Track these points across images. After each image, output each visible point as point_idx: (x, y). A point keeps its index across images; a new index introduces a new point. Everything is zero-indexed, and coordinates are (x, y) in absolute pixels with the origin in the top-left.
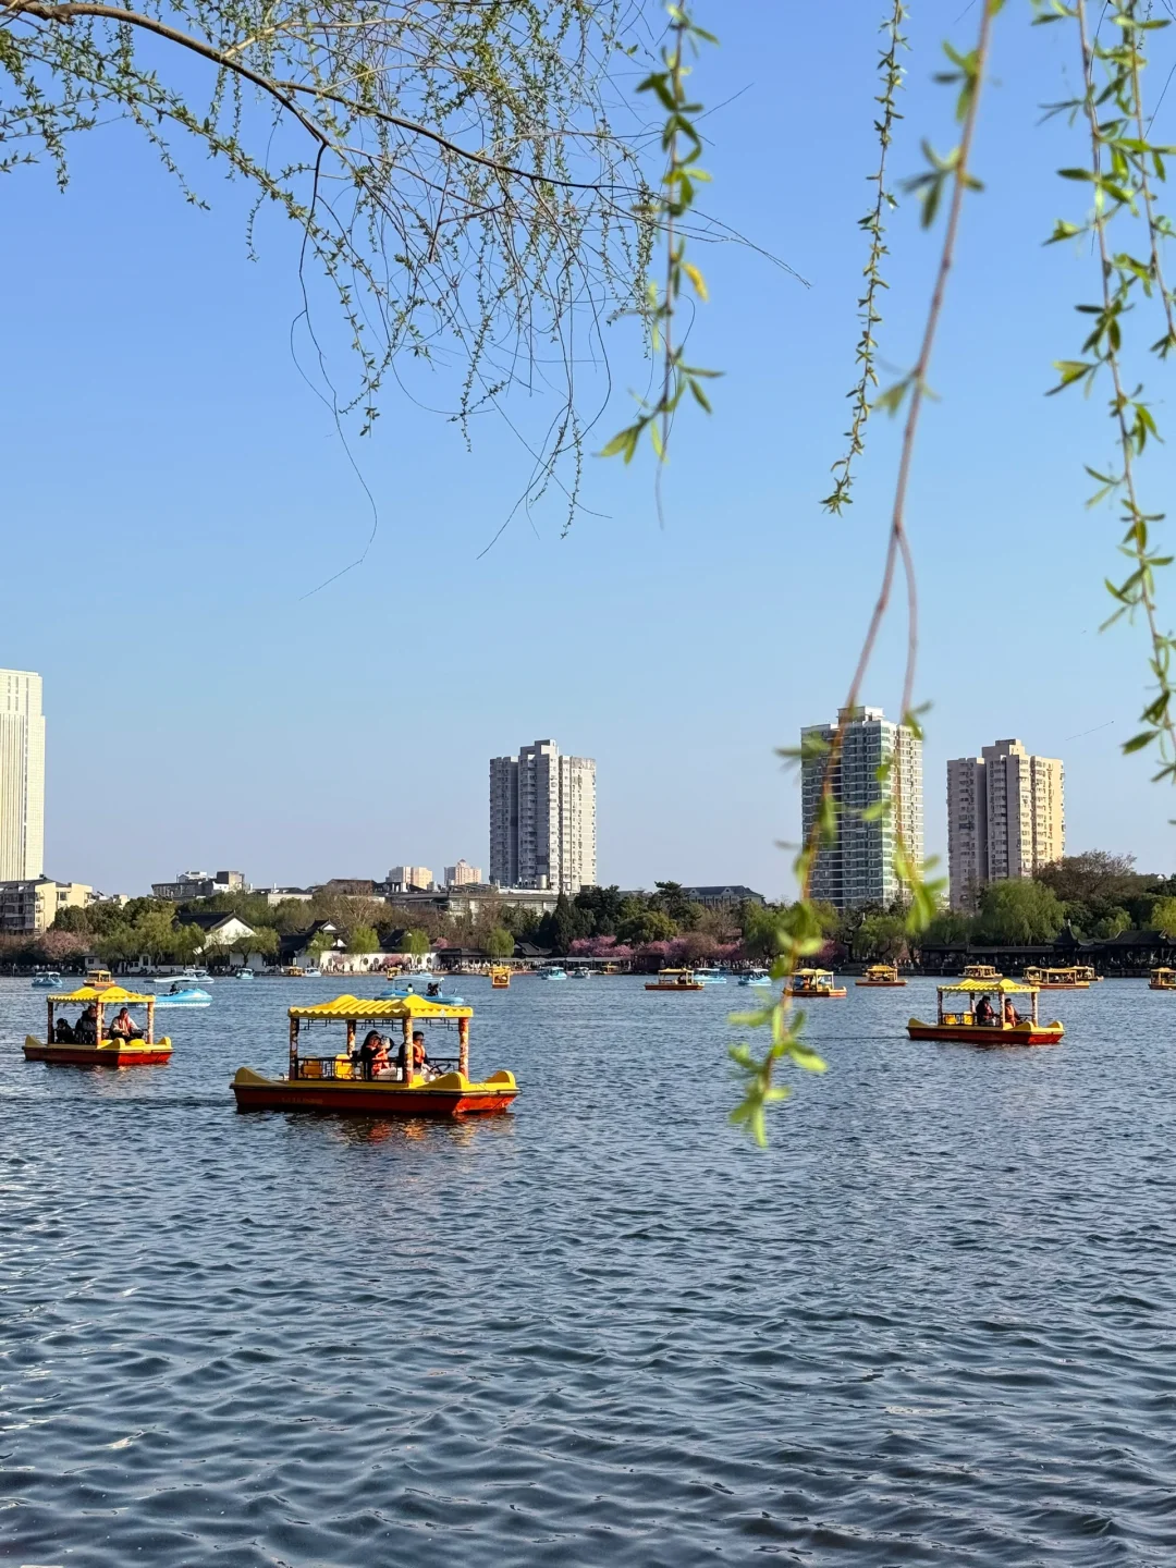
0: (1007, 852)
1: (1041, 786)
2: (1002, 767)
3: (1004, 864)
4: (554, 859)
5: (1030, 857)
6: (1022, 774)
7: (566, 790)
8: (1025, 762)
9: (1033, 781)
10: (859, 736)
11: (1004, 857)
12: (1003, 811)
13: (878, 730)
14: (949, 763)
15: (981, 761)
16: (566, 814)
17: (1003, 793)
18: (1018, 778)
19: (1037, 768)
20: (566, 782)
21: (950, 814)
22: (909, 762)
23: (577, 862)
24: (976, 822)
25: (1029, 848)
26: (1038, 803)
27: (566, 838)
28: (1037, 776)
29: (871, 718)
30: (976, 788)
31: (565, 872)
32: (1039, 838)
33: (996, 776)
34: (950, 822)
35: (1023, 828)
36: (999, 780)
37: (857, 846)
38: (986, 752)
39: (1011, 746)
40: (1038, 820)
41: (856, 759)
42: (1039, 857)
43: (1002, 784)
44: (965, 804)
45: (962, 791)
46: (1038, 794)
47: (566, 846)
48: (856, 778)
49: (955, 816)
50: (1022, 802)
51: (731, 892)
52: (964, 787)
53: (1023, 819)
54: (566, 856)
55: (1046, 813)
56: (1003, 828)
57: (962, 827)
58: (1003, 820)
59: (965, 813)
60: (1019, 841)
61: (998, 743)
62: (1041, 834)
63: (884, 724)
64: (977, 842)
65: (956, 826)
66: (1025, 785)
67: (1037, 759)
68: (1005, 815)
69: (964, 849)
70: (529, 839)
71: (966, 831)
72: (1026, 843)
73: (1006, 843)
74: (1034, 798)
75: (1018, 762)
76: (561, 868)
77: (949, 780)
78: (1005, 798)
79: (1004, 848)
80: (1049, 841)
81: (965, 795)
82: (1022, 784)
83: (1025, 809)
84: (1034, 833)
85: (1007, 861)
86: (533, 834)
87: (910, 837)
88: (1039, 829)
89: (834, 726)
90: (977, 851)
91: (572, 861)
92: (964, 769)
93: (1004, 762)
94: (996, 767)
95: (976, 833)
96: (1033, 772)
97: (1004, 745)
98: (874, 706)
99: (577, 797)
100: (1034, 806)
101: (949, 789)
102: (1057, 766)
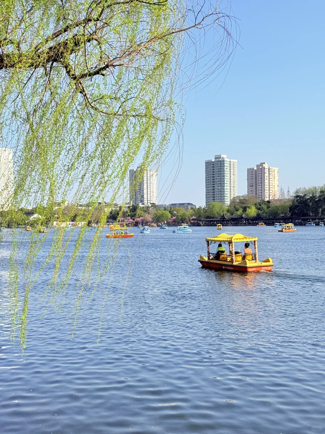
0: (261, 193)
1: (271, 175)
2: (261, 170)
3: (261, 196)
4: (145, 196)
5: (268, 194)
6: (265, 172)
7: (149, 178)
8: (267, 169)
9: (269, 173)
10: (219, 163)
11: (261, 194)
12: (261, 182)
13: (224, 161)
14: (248, 169)
15: (255, 168)
16: (148, 184)
17: (261, 177)
18: (265, 173)
19: (270, 170)
20: (149, 176)
21: (248, 183)
22: (233, 169)
23: (152, 197)
24: (254, 185)
25: (268, 191)
26: (270, 180)
27: (149, 191)
28: (270, 172)
29: (223, 158)
30: (254, 176)
31: (148, 200)
32: (270, 189)
33: (259, 172)
34: (248, 185)
35: (266, 186)
36: (259, 174)
37: (218, 192)
38: (257, 166)
39: (264, 164)
40: (270, 184)
41: (218, 169)
42: (270, 194)
43: (260, 175)
44: (251, 180)
45: (251, 177)
46: (270, 177)
47: (149, 193)
48: (218, 174)
49: (249, 183)
50: (265, 179)
51: (187, 205)
52: (251, 176)
53: (266, 184)
54: (149, 195)
55: (273, 182)
56: (261, 186)
57: (250, 186)
58: (261, 184)
59: (251, 182)
60: (265, 190)
61: (261, 163)
62: (271, 188)
63: (225, 159)
64: (254, 190)
65: (249, 186)
66: (267, 175)
67: (270, 168)
68: (261, 183)
69: (251, 192)
70: (139, 191)
71: (251, 187)
72: (267, 190)
73: (261, 190)
74: (269, 178)
75: (265, 169)
76: (147, 198)
77: (248, 174)
78: (261, 178)
79: (261, 192)
80: (273, 190)
81: (251, 178)
82: (266, 175)
83: (267, 181)
84: (269, 188)
85: (261, 195)
86: (140, 189)
87: (233, 189)
88: (270, 186)
89: (213, 160)
90: (254, 193)
91: (150, 197)
92: (251, 171)
93: (261, 169)
94: (259, 170)
95: (254, 188)
96: (269, 171)
97: (262, 164)
98: (223, 154)
99: (152, 180)
100: (269, 180)
101: (248, 176)
102: (276, 169)
